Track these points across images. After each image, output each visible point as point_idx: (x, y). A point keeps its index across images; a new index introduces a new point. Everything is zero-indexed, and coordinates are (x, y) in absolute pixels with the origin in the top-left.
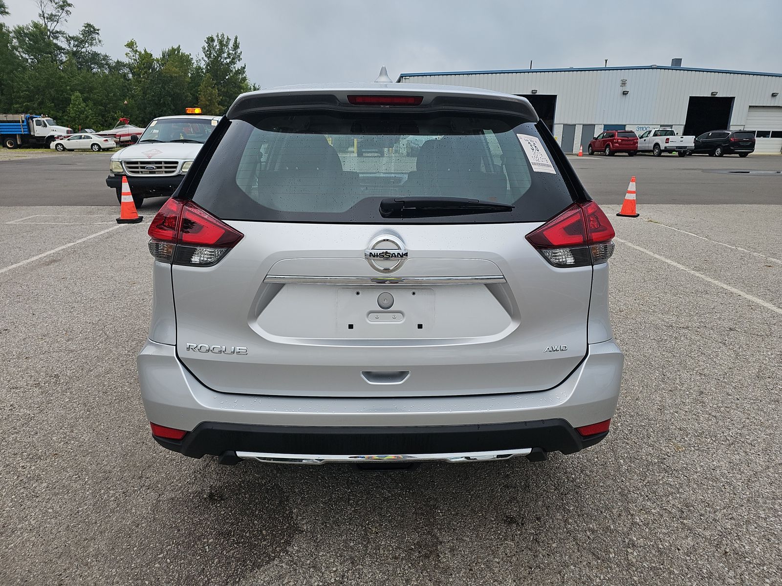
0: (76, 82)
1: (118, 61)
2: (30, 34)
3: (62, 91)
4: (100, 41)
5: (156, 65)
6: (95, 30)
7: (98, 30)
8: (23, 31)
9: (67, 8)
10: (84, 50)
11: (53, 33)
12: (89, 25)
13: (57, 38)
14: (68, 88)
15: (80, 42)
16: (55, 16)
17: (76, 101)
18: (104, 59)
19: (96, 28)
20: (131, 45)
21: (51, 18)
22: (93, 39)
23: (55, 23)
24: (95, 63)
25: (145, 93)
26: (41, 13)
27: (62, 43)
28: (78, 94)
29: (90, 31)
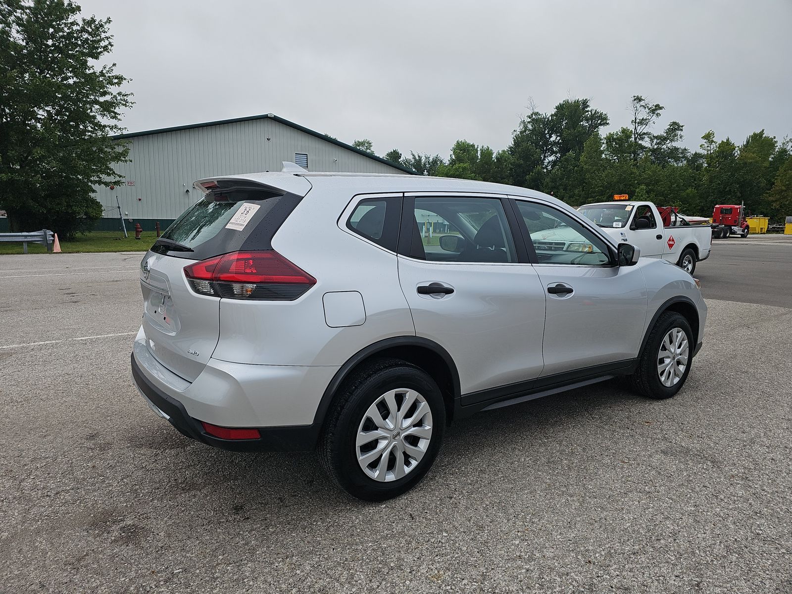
0: (646, 176)
1: (696, 153)
2: (617, 139)
3: (630, 185)
4: (681, 137)
5: (737, 153)
6: (679, 126)
7: (682, 127)
8: (613, 138)
9: (658, 111)
10: (664, 147)
11: (640, 136)
12: (674, 123)
13: (642, 139)
14: (636, 182)
15: (662, 139)
16: (646, 120)
17: (639, 193)
18: (682, 153)
19: (681, 125)
20: (708, 137)
21: (643, 122)
22: (676, 135)
23: (645, 126)
24: (672, 158)
25: (711, 182)
26: (634, 119)
27: (646, 143)
28: (643, 187)
29: (675, 128)
